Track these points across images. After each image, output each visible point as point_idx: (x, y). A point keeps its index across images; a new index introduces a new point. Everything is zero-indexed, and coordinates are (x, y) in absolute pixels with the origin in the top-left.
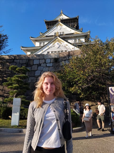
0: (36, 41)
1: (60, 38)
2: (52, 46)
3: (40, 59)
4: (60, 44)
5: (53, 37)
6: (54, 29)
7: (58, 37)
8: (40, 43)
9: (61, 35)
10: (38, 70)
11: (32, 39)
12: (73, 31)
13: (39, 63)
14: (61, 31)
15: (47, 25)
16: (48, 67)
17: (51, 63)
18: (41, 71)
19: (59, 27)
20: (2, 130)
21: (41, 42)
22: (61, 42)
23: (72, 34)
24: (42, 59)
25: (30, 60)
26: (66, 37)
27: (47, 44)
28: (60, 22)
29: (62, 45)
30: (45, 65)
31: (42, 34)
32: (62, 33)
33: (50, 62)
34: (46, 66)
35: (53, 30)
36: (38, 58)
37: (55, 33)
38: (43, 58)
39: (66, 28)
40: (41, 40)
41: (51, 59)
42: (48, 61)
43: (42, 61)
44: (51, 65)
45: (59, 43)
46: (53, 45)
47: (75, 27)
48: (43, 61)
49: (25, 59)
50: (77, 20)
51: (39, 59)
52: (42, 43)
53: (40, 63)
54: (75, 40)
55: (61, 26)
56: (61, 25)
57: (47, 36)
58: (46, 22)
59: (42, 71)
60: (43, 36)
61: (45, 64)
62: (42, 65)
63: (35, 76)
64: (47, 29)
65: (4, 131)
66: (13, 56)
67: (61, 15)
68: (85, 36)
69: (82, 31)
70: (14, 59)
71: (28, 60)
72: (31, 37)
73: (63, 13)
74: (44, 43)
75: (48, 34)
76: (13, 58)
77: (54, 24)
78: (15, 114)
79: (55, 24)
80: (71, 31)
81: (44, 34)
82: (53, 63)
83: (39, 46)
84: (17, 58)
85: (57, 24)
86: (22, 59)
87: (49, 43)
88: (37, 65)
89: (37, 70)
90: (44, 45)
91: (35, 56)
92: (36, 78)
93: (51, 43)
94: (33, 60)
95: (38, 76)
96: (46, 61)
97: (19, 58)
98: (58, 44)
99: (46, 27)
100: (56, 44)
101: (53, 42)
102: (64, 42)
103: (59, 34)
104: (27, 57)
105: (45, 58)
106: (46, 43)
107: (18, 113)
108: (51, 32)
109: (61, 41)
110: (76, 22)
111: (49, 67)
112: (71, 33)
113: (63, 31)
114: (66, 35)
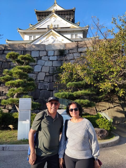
0: (25, 33)
1: (55, 31)
2: (45, 41)
3: (40, 51)
4: (55, 38)
5: (46, 30)
6: (47, 21)
7: (52, 30)
8: (30, 37)
9: (55, 28)
10: (39, 64)
11: (20, 31)
12: (69, 25)
13: (38, 56)
14: (56, 24)
15: (38, 16)
16: (51, 61)
17: (55, 56)
18: (42, 66)
19: (53, 19)
20: (5, 149)
21: (31, 35)
22: (56, 36)
23: (69, 28)
24: (42, 51)
25: (27, 51)
26: (62, 31)
27: (40, 37)
28: (54, 13)
29: (57, 40)
30: (47, 58)
31: (31, 26)
32: (56, 26)
33: (53, 55)
34: (49, 59)
35: (45, 22)
36: (37, 49)
37: (48, 26)
38: (44, 50)
39: (61, 21)
40: (32, 33)
41: (54, 51)
42: (51, 53)
43: (43, 54)
44: (55, 58)
45: (53, 37)
46: (46, 39)
47: (71, 20)
48: (45, 53)
49: (20, 50)
50: (73, 13)
51: (38, 51)
52: (33, 37)
53: (41, 56)
54: (72, 35)
55: (56, 18)
56: (55, 16)
57: (38, 29)
58: (37, 12)
59: (44, 66)
60: (33, 28)
61: (47, 56)
62: (43, 58)
63: (35, 73)
64: (38, 20)
65: (9, 150)
66: (3, 46)
67: (55, 6)
68: (83, 31)
69: (79, 25)
70: (4, 50)
71: (24, 51)
72: (19, 29)
73: (56, 3)
74: (34, 36)
75: (40, 26)
76: (3, 48)
77: (46, 15)
78: (24, 122)
79: (48, 15)
80: (66, 24)
81: (35, 26)
82: (57, 56)
83: (29, 40)
84: (9, 48)
85: (50, 15)
86: (15, 49)
87: (41, 36)
88: (36, 58)
89: (37, 65)
90: (35, 39)
91: (34, 47)
92: (35, 75)
93: (44, 37)
94: (31, 52)
95: (39, 72)
96: (48, 53)
97: (11, 49)
98: (52, 38)
99: (37, 18)
100: (50, 38)
101: (46, 35)
102: (59, 36)
103: (53, 27)
104: (22, 47)
105: (46, 49)
106: (37, 37)
107: (28, 120)
108: (43, 24)
110: (72, 14)
111: (53, 61)
112: (67, 27)
113: (58, 24)
114: (61, 28)
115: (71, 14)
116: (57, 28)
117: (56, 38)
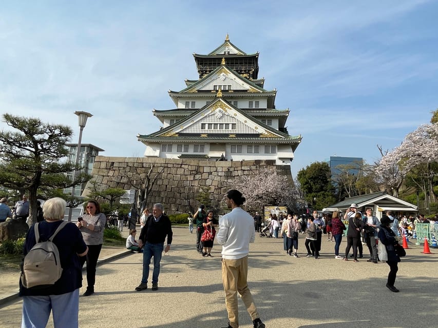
0: (179, 97)
1: (225, 101)
2: (210, 115)
6: (213, 79)
7: (220, 99)
9: (225, 91)
10: (210, 178)
11: (172, 95)
12: (247, 87)
14: (227, 83)
19: (222, 75)
21: (187, 101)
22: (227, 109)
23: (246, 91)
24: (212, 167)
25: (200, 166)
26: (235, 96)
28: (224, 67)
29: (227, 114)
31: (188, 83)
32: (227, 86)
33: (221, 171)
34: (218, 175)
35: (210, 81)
37: (214, 86)
38: (214, 166)
39: (235, 79)
45: (222, 110)
46: (212, 112)
47: (251, 73)
50: (256, 61)
51: (209, 166)
52: (190, 103)
53: (211, 171)
55: (227, 74)
56: (225, 72)
57: (199, 91)
58: (197, 59)
60: (191, 90)
61: (216, 172)
68: (267, 98)
70: (182, 164)
74: (193, 103)
75: (202, 86)
80: (243, 86)
81: (194, 86)
83: (184, 108)
85: (219, 69)
87: (204, 108)
88: (207, 173)
90: (193, 107)
93: (208, 108)
94: (204, 167)
96: (217, 169)
98: (220, 111)
100: (217, 110)
101: (212, 107)
102: (230, 109)
103: (222, 89)
108: (207, 84)
109: (227, 107)
110: (253, 63)
111: (221, 176)
112: (244, 89)
114: (235, 91)
115: (251, 63)
116: (228, 91)
117: (226, 111)
